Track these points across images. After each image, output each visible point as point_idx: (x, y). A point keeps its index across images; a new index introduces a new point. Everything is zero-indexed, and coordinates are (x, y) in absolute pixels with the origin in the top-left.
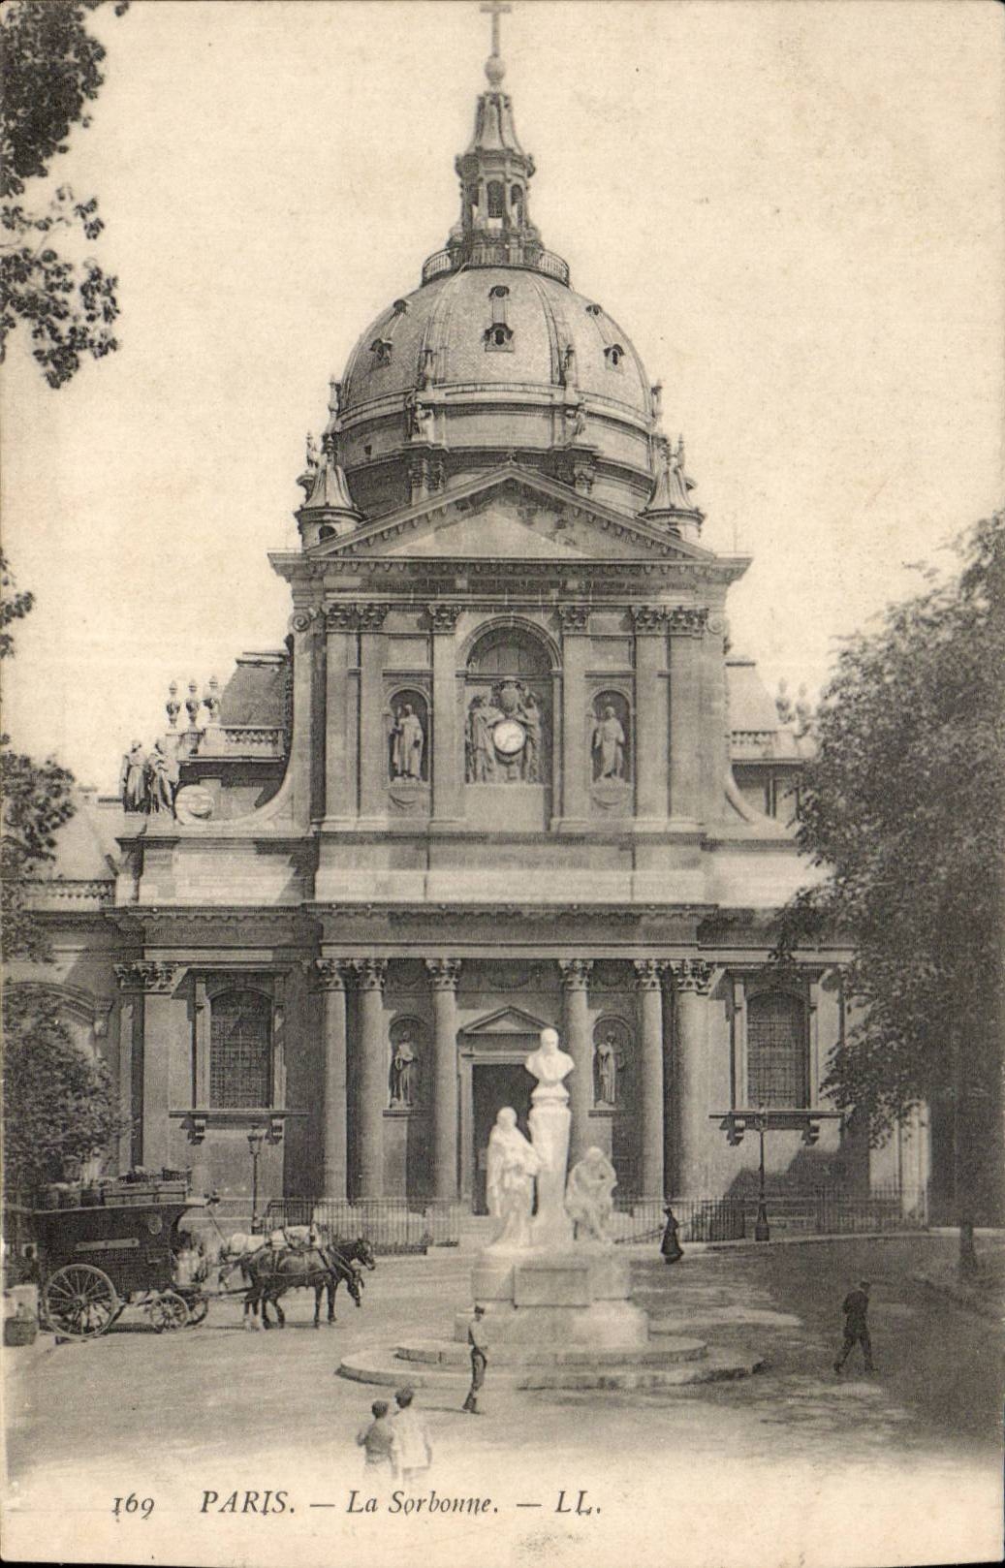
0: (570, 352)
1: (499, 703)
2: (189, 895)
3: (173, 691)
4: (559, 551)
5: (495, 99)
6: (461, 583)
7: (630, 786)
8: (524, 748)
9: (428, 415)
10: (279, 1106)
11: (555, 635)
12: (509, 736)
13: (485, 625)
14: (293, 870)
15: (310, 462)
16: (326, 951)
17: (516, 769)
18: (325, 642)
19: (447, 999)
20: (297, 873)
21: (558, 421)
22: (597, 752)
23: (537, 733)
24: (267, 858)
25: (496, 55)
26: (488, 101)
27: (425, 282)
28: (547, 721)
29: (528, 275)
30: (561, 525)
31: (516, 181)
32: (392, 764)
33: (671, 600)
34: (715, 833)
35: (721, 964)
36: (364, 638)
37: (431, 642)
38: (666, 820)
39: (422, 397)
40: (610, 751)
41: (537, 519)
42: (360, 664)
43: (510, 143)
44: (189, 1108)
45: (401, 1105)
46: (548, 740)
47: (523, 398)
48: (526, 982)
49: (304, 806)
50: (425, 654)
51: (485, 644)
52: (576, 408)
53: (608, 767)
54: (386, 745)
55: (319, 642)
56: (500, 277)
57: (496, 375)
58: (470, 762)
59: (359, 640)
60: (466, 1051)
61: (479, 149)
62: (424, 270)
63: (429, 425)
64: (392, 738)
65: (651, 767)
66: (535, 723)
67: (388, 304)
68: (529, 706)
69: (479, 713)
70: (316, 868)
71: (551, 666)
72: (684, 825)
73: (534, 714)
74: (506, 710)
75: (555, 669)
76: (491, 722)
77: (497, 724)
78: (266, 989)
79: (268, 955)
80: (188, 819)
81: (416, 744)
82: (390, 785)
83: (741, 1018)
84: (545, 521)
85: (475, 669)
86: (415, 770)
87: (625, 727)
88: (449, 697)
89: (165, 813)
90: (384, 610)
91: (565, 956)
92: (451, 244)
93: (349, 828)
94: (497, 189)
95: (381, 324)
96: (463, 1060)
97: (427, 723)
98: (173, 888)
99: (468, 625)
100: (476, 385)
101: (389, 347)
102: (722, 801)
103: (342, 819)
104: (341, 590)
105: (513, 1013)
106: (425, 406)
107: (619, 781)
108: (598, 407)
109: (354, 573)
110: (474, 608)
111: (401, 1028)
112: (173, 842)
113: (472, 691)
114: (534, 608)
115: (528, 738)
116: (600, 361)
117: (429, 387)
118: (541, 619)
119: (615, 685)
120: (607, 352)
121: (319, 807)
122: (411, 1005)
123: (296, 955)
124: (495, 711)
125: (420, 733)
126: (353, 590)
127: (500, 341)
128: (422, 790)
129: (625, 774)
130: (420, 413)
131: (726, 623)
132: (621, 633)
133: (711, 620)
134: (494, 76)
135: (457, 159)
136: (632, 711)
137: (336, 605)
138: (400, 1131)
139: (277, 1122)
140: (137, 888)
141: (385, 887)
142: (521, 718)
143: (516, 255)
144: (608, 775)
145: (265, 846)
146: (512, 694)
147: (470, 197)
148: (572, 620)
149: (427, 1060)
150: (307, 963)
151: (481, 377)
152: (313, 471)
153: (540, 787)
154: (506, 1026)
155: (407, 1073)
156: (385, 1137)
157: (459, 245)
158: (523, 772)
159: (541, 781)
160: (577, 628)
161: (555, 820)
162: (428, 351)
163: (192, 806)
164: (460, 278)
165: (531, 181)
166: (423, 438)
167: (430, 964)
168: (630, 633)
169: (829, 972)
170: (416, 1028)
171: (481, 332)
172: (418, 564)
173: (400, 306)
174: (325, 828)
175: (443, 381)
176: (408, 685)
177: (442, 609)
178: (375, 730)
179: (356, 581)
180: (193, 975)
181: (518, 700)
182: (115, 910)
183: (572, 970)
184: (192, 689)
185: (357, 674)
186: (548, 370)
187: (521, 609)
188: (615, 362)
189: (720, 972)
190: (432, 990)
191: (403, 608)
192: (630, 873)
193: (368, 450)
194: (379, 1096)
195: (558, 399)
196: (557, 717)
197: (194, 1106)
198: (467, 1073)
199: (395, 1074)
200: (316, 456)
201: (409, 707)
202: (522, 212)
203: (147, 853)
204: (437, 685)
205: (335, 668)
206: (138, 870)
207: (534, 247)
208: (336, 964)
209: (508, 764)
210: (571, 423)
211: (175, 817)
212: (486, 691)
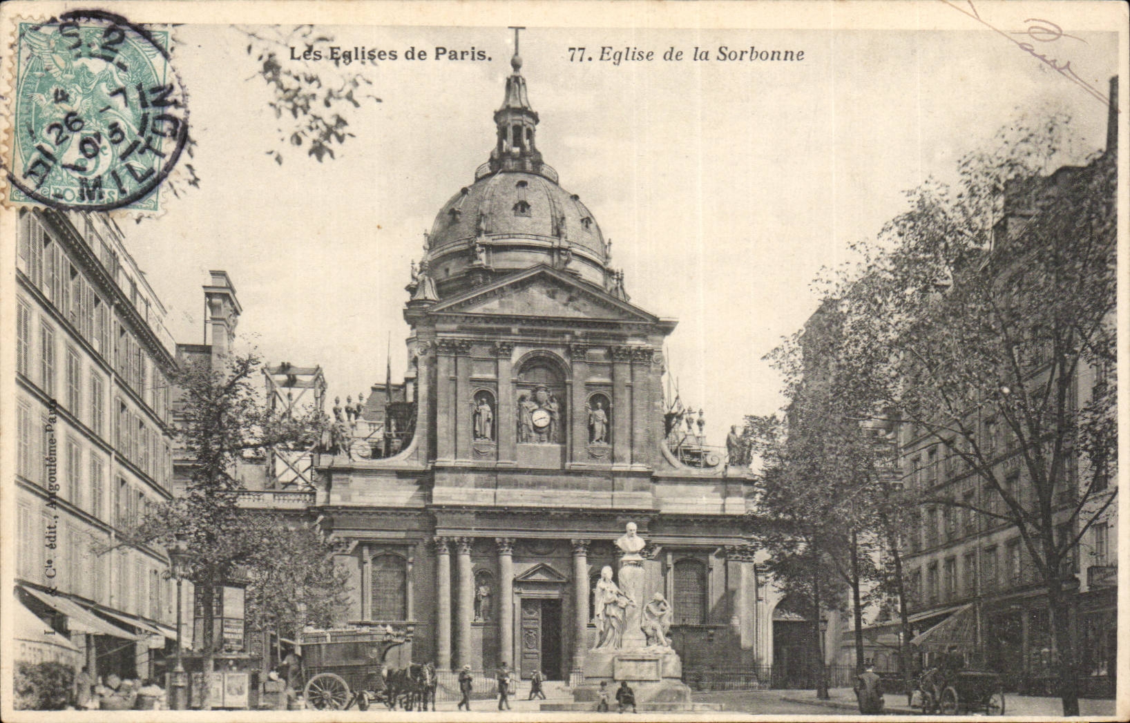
0: (563, 218)
1: (535, 399)
2: (357, 500)
3: (337, 402)
4: (570, 313)
5: (516, 79)
6: (515, 330)
7: (610, 446)
8: (549, 425)
9: (482, 251)
10: (411, 619)
11: (567, 361)
12: (541, 418)
13: (527, 354)
14: (417, 487)
15: (413, 278)
16: (439, 533)
17: (545, 436)
18: (436, 362)
19: (507, 559)
20: (420, 489)
21: (556, 257)
22: (591, 429)
23: (557, 416)
24: (405, 481)
25: (516, 54)
26: (512, 80)
27: (478, 180)
28: (562, 409)
29: (538, 178)
30: (571, 299)
31: (528, 126)
32: (475, 432)
33: (634, 343)
34: (656, 473)
35: (660, 545)
36: (459, 360)
37: (496, 362)
38: (629, 465)
39: (479, 240)
40: (599, 427)
41: (557, 296)
42: (456, 373)
43: (525, 104)
44: (359, 620)
45: (481, 620)
46: (563, 421)
47: (537, 243)
48: (551, 552)
49: (423, 453)
50: (493, 370)
51: (527, 366)
52: (566, 250)
53: (598, 436)
54: (471, 420)
55: (433, 362)
56: (521, 177)
57: (521, 229)
58: (519, 433)
59: (456, 361)
60: (517, 590)
61: (508, 107)
62: (476, 174)
63: (483, 256)
64: (474, 416)
65: (621, 437)
66: (556, 411)
67: (458, 190)
68: (552, 401)
69: (525, 404)
70: (433, 486)
71: (565, 378)
72: (639, 467)
73: (555, 406)
74: (539, 403)
75: (568, 380)
76: (531, 409)
77: (534, 410)
78: (402, 553)
79: (402, 535)
80: (358, 459)
81: (488, 420)
82: (473, 442)
83: (671, 574)
84: (563, 297)
85: (522, 378)
86: (488, 434)
87: (607, 414)
88: (506, 394)
89: (343, 454)
90: (469, 344)
91: (574, 537)
92: (492, 160)
93: (452, 464)
94: (518, 129)
95: (455, 199)
96: (515, 596)
97: (494, 408)
98: (350, 497)
99: (518, 354)
100: (510, 236)
101: (460, 213)
102: (659, 457)
103: (446, 459)
104: (445, 332)
105: (544, 569)
106: (482, 245)
107: (604, 444)
108: (576, 250)
109: (454, 322)
110: (522, 344)
111: (481, 576)
112: (349, 471)
113: (520, 392)
114: (556, 346)
115: (552, 419)
116: (579, 226)
117: (483, 235)
118: (560, 352)
119: (602, 391)
120: (582, 221)
121: (433, 453)
122: (486, 564)
123: (419, 535)
124: (533, 404)
125: (490, 415)
126: (453, 332)
127: (523, 211)
128: (492, 446)
129: (607, 440)
130: (478, 249)
131: (662, 358)
132: (605, 362)
133: (655, 356)
134: (516, 65)
135: (495, 112)
136: (611, 405)
137: (443, 340)
138: (479, 634)
139: (411, 628)
140: (328, 497)
141: (474, 497)
142: (548, 408)
143: (529, 166)
144: (598, 441)
145: (401, 474)
146: (542, 395)
147: (502, 134)
148: (577, 353)
149: (495, 596)
150: (426, 540)
151: (512, 231)
152: (415, 283)
153: (557, 446)
154: (539, 577)
155: (484, 603)
156: (471, 637)
157: (497, 161)
158: (548, 437)
159: (559, 443)
160: (580, 358)
161: (568, 464)
162: (482, 215)
163: (360, 452)
164: (499, 177)
165: (537, 127)
166: (480, 262)
167: (498, 540)
168: (610, 362)
169: (719, 549)
170: (489, 577)
171: (512, 205)
172: (489, 318)
173: (464, 191)
174: (437, 464)
175: (491, 232)
176: (483, 388)
177: (503, 344)
178: (465, 413)
179: (454, 327)
180: (361, 544)
181: (546, 398)
182: (315, 508)
183: (578, 545)
184: (349, 400)
185: (455, 380)
186: (550, 227)
187: (549, 345)
188: (587, 226)
189: (659, 549)
190: (498, 555)
191: (481, 343)
192: (611, 493)
193: (447, 270)
194: (468, 613)
195: (556, 244)
196: (569, 407)
197: (363, 617)
198: (518, 601)
199: (477, 602)
200: (416, 274)
201: (484, 400)
202: (532, 143)
203: (334, 476)
204: (500, 387)
205: (442, 375)
206: (329, 487)
207: (538, 163)
208: (445, 539)
209: (540, 433)
210: (564, 258)
211: (350, 457)
212: (527, 392)
